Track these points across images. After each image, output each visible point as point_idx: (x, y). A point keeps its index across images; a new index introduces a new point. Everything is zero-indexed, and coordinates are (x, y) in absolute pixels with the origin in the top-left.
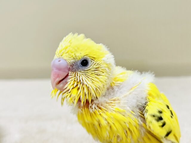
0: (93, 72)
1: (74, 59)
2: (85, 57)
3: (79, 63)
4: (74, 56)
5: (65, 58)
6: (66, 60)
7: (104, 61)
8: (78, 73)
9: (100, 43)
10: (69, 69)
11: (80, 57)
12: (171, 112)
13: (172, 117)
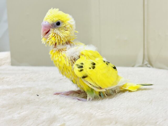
1: (53, 21)
2: (58, 21)
3: (55, 24)
5: (48, 21)
7: (68, 23)
8: (55, 29)
10: (50, 27)
11: (56, 21)
12: (93, 67)
13: (90, 68)
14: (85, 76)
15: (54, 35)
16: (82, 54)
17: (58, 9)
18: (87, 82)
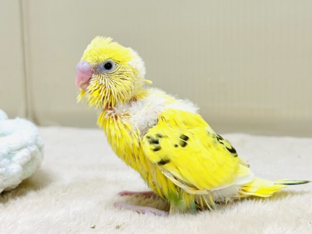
0: (117, 76)
1: (97, 62)
2: (108, 60)
3: (102, 66)
4: (97, 59)
5: (88, 61)
6: (89, 63)
7: (129, 65)
8: (102, 75)
9: (128, 47)
10: (92, 72)
11: (103, 60)
12: (183, 143)
13: (176, 146)
14: (164, 160)
15: (99, 88)
16: (162, 118)
17: (109, 39)
18: (169, 172)
